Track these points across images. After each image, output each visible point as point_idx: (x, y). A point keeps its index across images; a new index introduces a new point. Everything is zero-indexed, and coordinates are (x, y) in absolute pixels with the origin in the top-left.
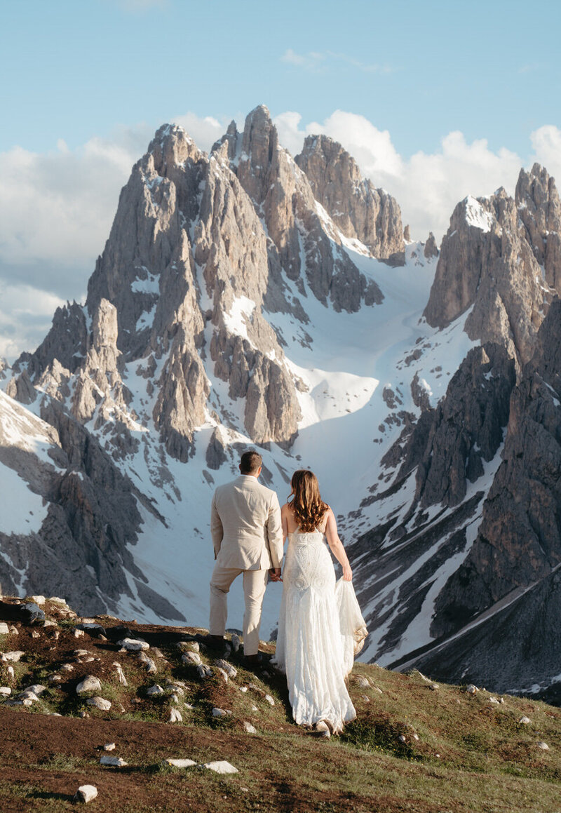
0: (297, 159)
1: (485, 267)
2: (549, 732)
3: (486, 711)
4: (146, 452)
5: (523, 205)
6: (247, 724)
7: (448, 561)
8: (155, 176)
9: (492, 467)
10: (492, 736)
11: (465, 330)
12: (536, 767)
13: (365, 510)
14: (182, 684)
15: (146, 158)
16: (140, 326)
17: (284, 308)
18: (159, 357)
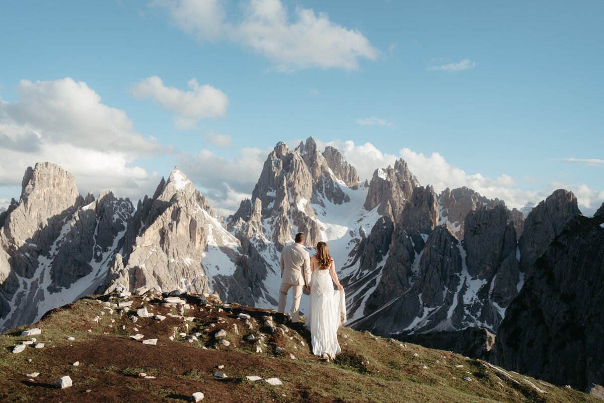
0: (323, 154)
1: (384, 191)
2: (426, 360)
3: (399, 350)
4: (270, 249)
5: (397, 171)
6: (291, 355)
7: (370, 289)
8: (276, 158)
9: (385, 258)
10: (402, 362)
11: (377, 212)
12: (422, 377)
13: (343, 271)
14: (263, 335)
15: (273, 152)
16: (269, 207)
17: (317, 202)
18: (275, 218)
